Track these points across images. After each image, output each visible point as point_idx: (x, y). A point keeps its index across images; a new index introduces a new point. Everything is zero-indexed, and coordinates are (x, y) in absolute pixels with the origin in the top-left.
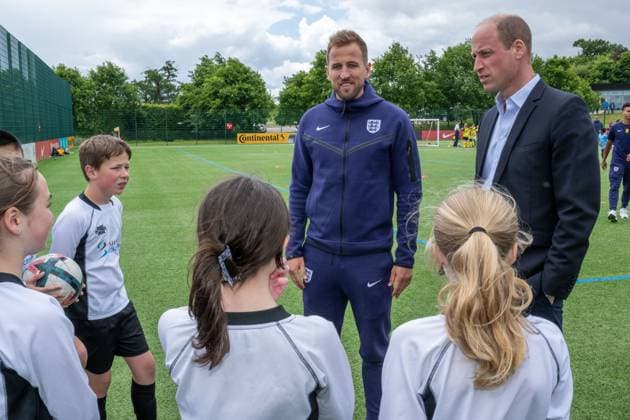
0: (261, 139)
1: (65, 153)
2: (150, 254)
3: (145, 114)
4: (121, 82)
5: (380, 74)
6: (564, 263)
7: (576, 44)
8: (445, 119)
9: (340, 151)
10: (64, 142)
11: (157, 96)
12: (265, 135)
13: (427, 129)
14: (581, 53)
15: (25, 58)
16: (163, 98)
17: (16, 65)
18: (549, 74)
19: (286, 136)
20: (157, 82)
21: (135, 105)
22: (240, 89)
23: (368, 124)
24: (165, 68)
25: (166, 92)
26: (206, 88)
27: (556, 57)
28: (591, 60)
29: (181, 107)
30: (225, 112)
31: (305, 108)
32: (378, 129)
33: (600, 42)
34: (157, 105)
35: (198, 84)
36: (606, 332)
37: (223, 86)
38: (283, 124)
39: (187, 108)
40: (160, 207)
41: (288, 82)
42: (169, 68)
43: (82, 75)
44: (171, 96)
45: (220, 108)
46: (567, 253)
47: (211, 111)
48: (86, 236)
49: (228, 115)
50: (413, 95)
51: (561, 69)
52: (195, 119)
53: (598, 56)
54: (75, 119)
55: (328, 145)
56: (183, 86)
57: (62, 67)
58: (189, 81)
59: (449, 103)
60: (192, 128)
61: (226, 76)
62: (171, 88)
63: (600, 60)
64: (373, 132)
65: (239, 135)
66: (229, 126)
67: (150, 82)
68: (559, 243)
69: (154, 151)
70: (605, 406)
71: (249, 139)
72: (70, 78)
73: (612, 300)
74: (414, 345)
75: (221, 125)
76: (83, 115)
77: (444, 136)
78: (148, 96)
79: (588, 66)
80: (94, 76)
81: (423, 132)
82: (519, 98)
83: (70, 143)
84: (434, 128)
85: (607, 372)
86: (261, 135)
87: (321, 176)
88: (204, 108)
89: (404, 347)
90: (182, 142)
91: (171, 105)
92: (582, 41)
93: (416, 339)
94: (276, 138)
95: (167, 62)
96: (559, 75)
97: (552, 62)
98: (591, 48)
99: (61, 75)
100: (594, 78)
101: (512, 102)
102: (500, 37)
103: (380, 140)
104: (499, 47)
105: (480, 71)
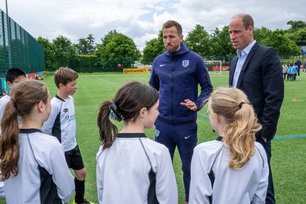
0: (135, 71)
1: (42, 79)
2: (84, 126)
3: (79, 60)
5: (192, 39)
7: (288, 23)
8: (224, 61)
9: (170, 75)
10: (41, 73)
11: (85, 52)
12: (137, 69)
13: (215, 66)
14: (291, 28)
15: (23, 34)
16: (88, 52)
17: (19, 38)
18: (275, 38)
19: (147, 70)
20: (85, 44)
21: (74, 56)
23: (183, 63)
24: (88, 38)
25: (89, 49)
26: (108, 47)
27: (278, 30)
28: (296, 31)
29: (96, 56)
30: (117, 58)
31: (155, 56)
32: (188, 65)
33: (301, 22)
34: (85, 56)
35: (105, 45)
36: (300, 160)
37: (116, 46)
38: (145, 64)
39: (99, 55)
40: (87, 104)
41: (148, 43)
42: (90, 38)
43: (50, 42)
44: (91, 51)
45: (114, 57)
46: (270, 118)
47: (110, 59)
48: (60, 113)
49: (118, 60)
50: (208, 49)
51: (280, 35)
52: (103, 62)
53: (300, 29)
54: (46, 63)
56: (98, 46)
57: (40, 38)
58: (101, 43)
59: (226, 53)
60: (102, 66)
61: (117, 41)
62: (91, 47)
63: (300, 31)
64: (185, 66)
65: (124, 69)
66: (119, 65)
67: (81, 45)
68: (266, 113)
69: (84, 77)
70: (298, 194)
71: (129, 71)
72: (43, 43)
74: (204, 152)
75: (115, 65)
76: (50, 61)
77: (224, 69)
78: (81, 51)
79: (295, 34)
80: (55, 42)
81: (214, 67)
82: (247, 50)
83: (44, 74)
84: (219, 65)
85: (300, 179)
86: (135, 69)
87: (163, 87)
88: (107, 57)
89: (200, 153)
90: (97, 73)
91: (92, 55)
92: (292, 21)
93: (206, 150)
94: (142, 71)
95: (90, 35)
96: (280, 38)
97: (276, 32)
98: (296, 25)
99: (39, 42)
100: (298, 40)
101: (244, 52)
102: (244, 25)
103: (188, 70)
104: (243, 29)
105: (234, 39)
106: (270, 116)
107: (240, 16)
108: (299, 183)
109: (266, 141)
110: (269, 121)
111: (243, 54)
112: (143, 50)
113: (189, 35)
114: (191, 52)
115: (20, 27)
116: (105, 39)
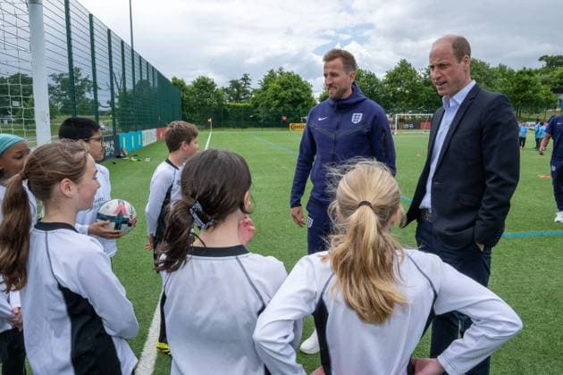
3: (229, 110)
4: (213, 87)
5: (392, 81)
6: (490, 220)
7: (541, 59)
9: (332, 136)
11: (237, 98)
14: (545, 66)
15: (151, 72)
16: (241, 99)
17: (145, 78)
20: (238, 88)
21: (222, 104)
22: (292, 93)
23: (353, 117)
24: (243, 79)
25: (243, 95)
26: (270, 92)
27: (524, 68)
28: (552, 70)
29: (252, 106)
30: (281, 109)
32: (359, 121)
33: (561, 57)
34: (236, 104)
35: (265, 89)
36: (542, 273)
37: (281, 91)
39: (256, 105)
42: (245, 79)
43: (187, 84)
44: (246, 98)
45: (278, 106)
46: (492, 212)
47: (272, 108)
48: (172, 186)
49: (284, 111)
50: (415, 97)
51: (526, 77)
52: (262, 113)
53: (559, 68)
55: (325, 131)
56: (255, 91)
57: (175, 79)
58: (259, 87)
60: (260, 119)
61: (282, 84)
62: (247, 92)
63: (560, 70)
64: (356, 123)
65: (291, 124)
66: (284, 118)
67: (233, 88)
68: (487, 204)
70: (533, 328)
71: (297, 127)
72: (179, 85)
73: (550, 249)
75: (279, 118)
78: (232, 98)
79: (549, 76)
80: (195, 85)
81: (422, 124)
82: (459, 98)
85: (539, 303)
88: (268, 106)
90: (253, 129)
91: (246, 104)
92: (546, 56)
95: (245, 75)
96: (526, 82)
97: (521, 72)
98: (553, 62)
99: (175, 84)
100: (555, 84)
101: (455, 101)
102: (455, 54)
103: (359, 128)
104: (454, 61)
105: (438, 78)
106: (492, 209)
107: (448, 39)
108: (538, 309)
109: (482, 249)
110: (489, 218)
111: (451, 104)
112: (318, 97)
113: (387, 76)
114: (369, 100)
115: (147, 63)
116: (265, 80)
